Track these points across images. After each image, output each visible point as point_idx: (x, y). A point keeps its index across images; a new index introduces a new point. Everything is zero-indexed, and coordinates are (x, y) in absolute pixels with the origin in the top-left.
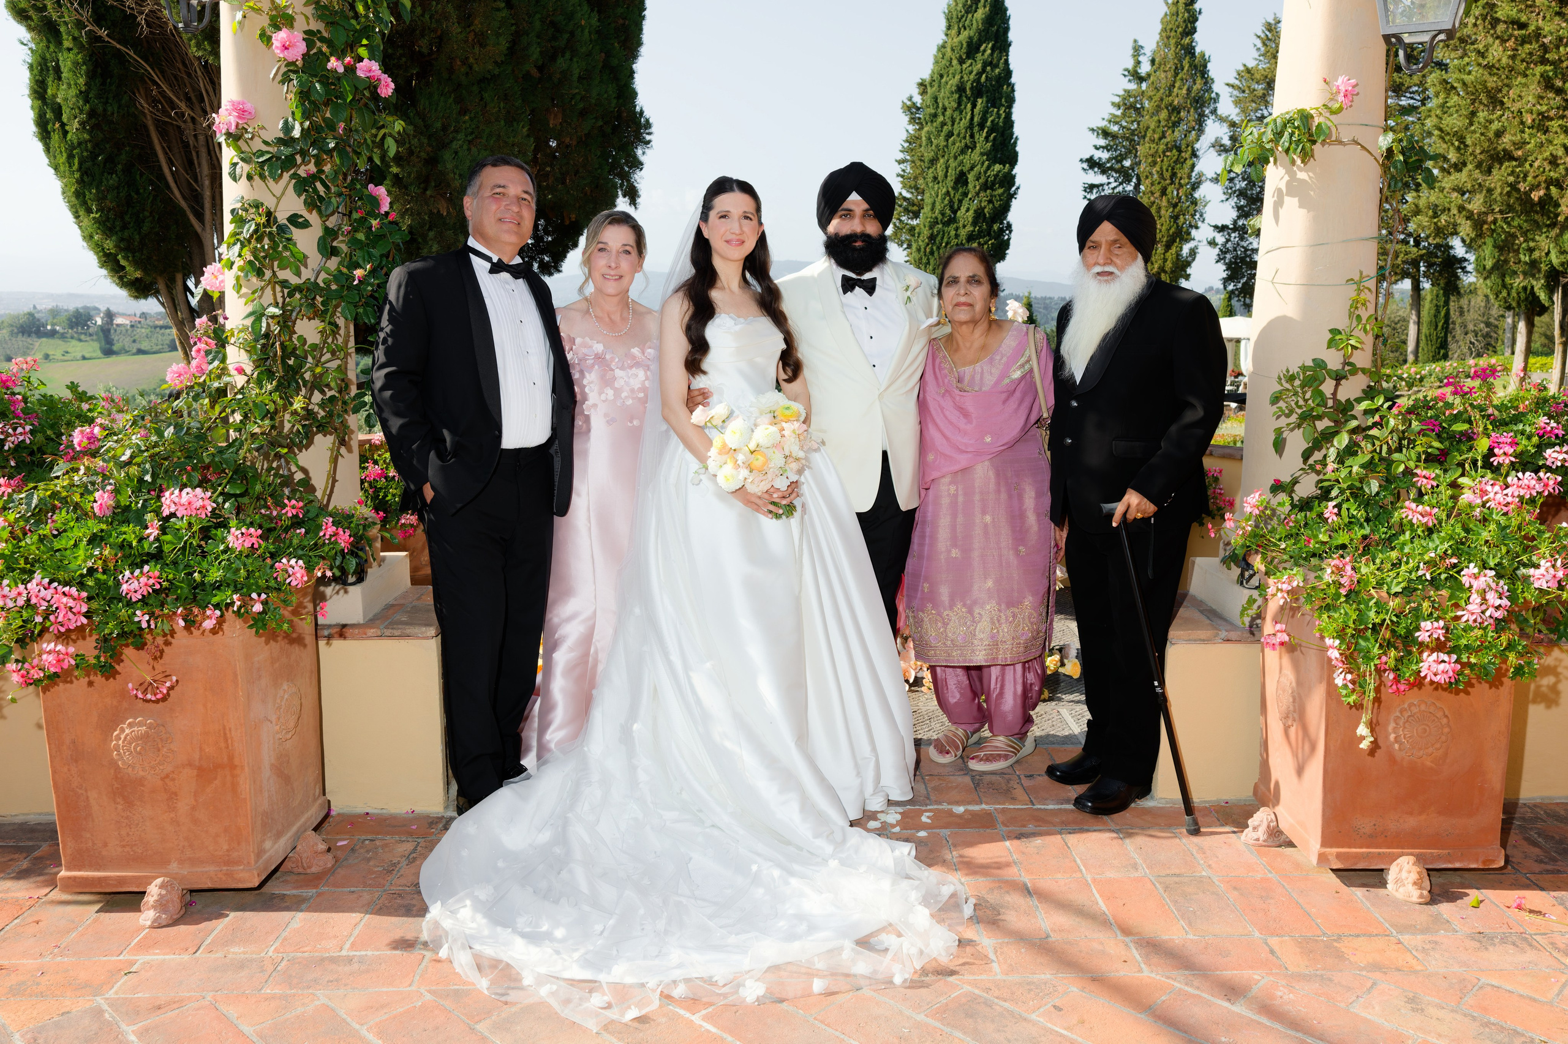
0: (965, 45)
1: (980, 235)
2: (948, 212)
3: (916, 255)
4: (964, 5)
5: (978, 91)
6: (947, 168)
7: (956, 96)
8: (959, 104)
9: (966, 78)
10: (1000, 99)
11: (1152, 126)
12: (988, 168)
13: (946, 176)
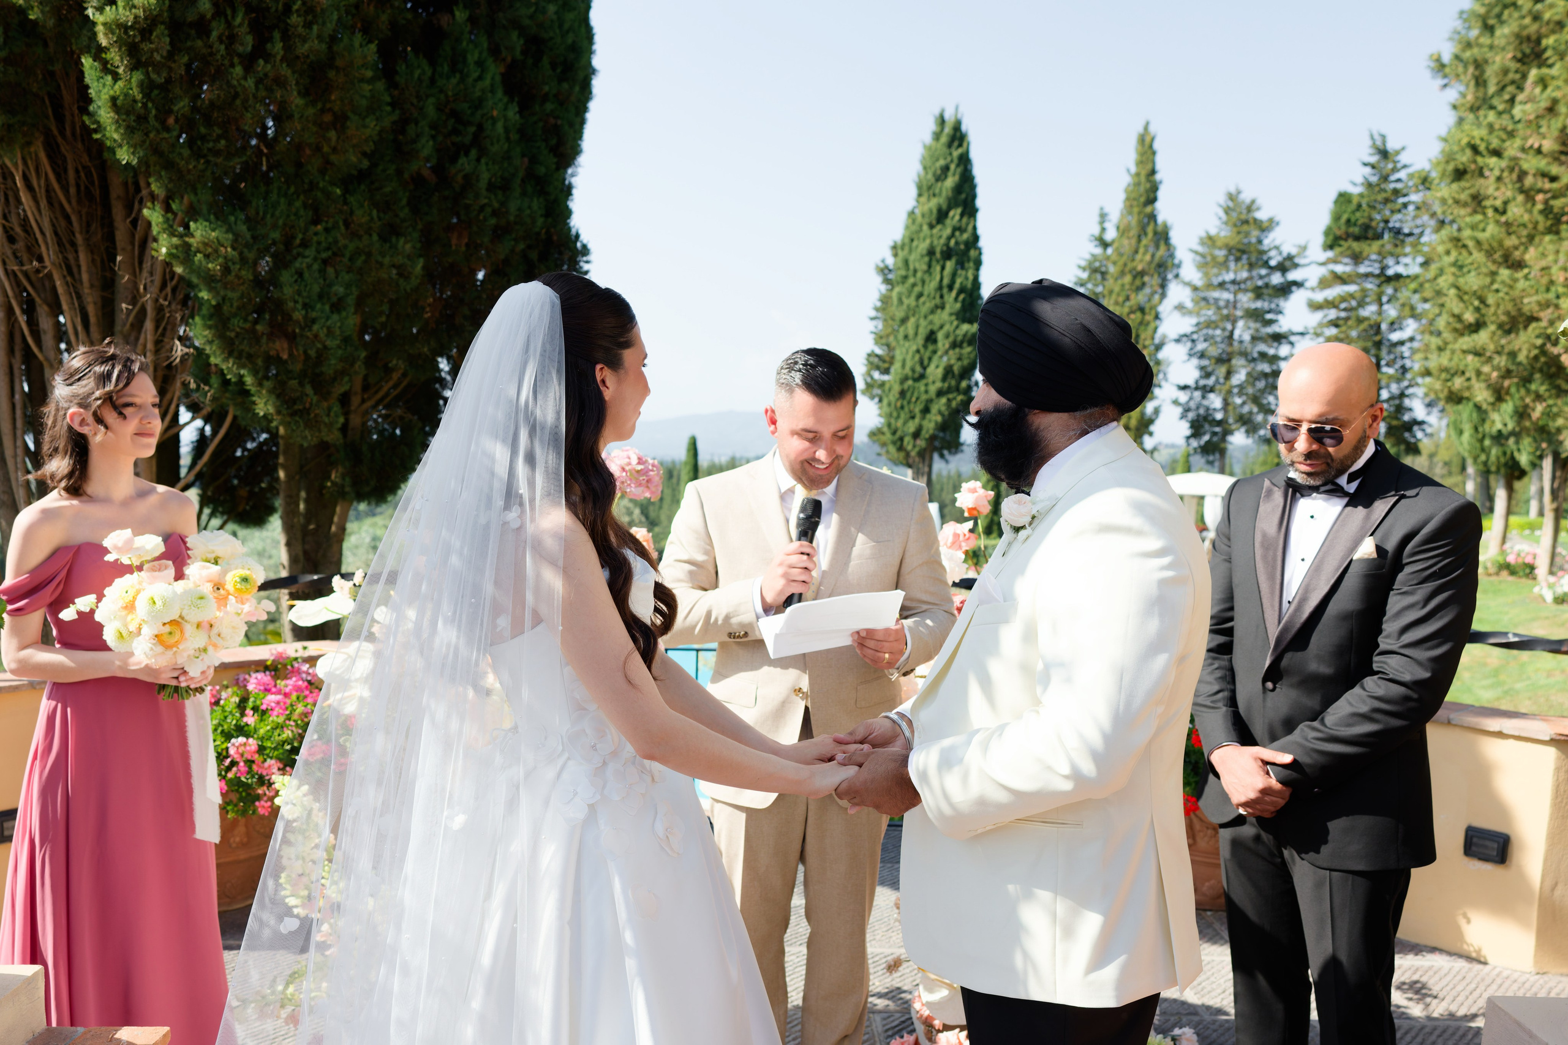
0: (935, 211)
1: (949, 390)
2: (918, 369)
3: (886, 409)
4: (934, 174)
5: (947, 254)
6: (917, 327)
7: (926, 259)
8: (930, 266)
9: (936, 242)
10: (969, 260)
11: (1117, 289)
12: (957, 327)
13: (916, 334)
